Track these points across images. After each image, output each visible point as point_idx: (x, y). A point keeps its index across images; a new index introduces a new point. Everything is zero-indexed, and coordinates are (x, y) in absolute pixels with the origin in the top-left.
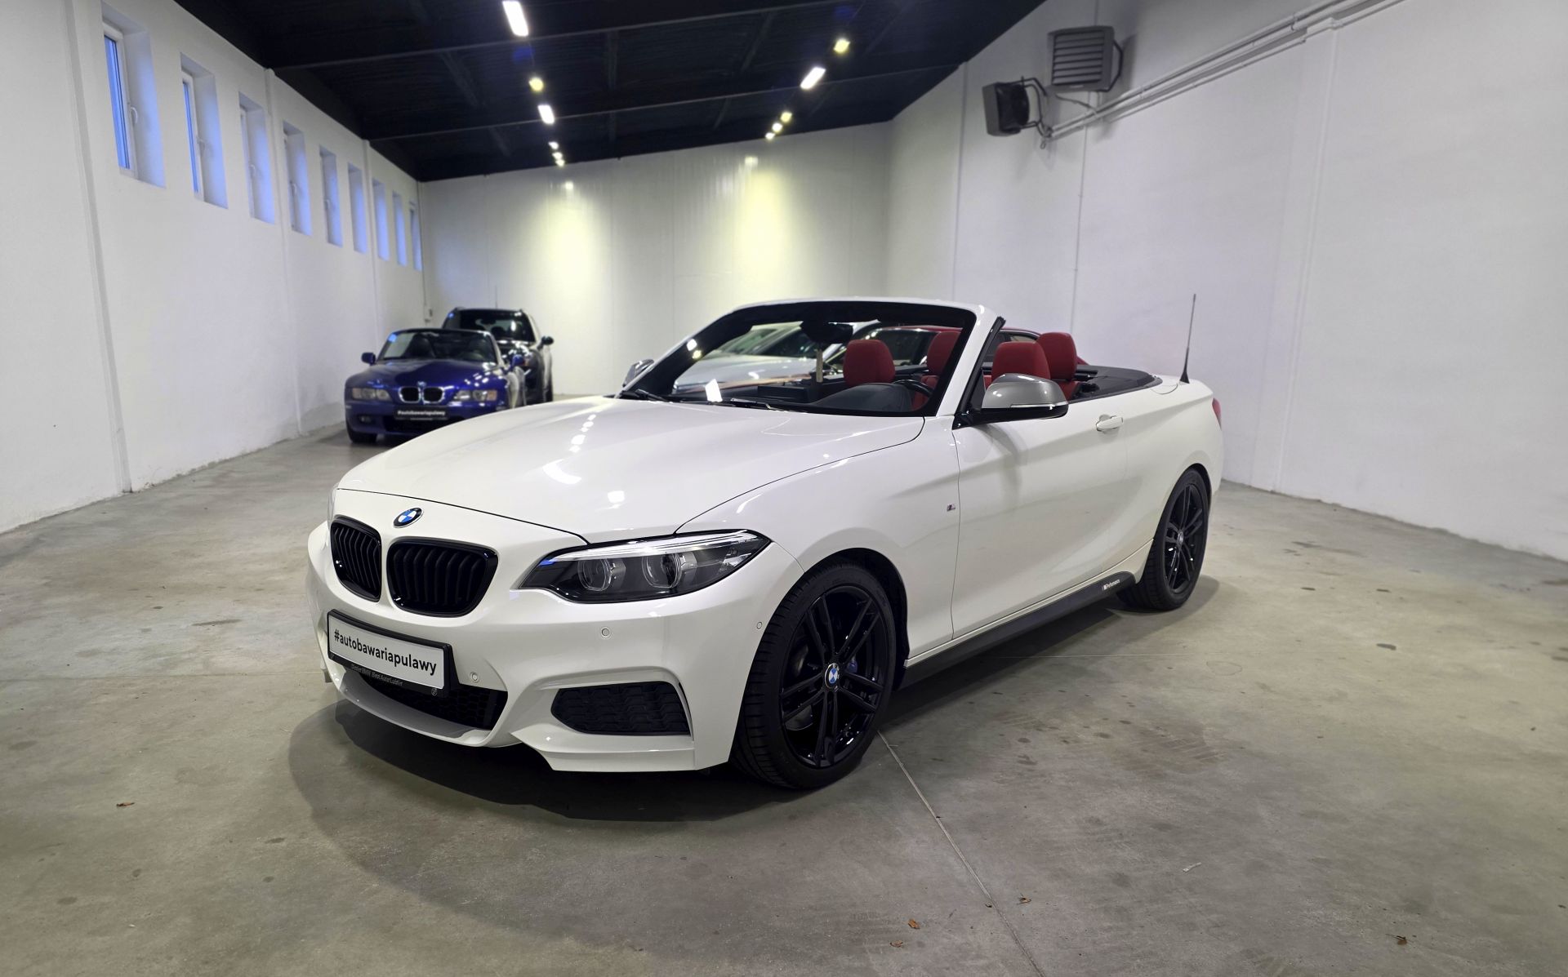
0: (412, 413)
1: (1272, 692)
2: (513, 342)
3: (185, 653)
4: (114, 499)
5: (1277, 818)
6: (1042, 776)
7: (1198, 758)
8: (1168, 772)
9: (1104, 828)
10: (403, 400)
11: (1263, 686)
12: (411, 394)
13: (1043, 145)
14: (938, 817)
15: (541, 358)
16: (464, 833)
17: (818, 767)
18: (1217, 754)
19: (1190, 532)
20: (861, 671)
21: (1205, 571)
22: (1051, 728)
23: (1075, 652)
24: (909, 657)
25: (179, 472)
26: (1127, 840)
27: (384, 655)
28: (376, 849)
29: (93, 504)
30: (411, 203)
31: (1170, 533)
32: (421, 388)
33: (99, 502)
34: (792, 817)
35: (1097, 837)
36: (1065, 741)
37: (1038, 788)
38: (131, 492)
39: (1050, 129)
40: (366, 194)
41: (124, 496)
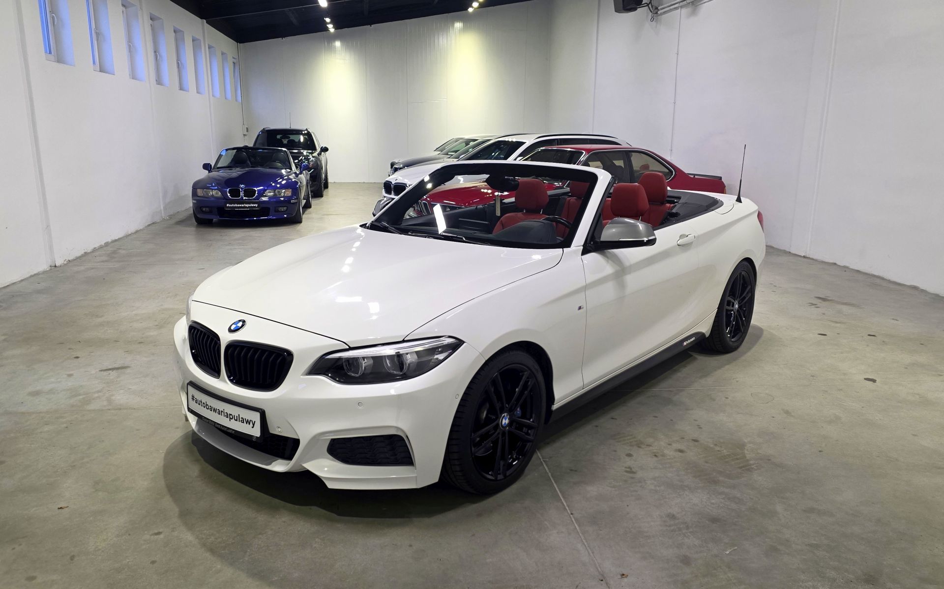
0: (236, 205)
1: (792, 416)
2: (302, 151)
3: (95, 393)
4: (44, 272)
5: (788, 513)
6: (640, 482)
7: (741, 468)
8: (721, 478)
9: (677, 521)
10: (230, 197)
11: (787, 412)
12: (235, 193)
13: (652, 19)
14: (572, 514)
15: (320, 161)
16: (273, 527)
17: (496, 480)
18: (753, 465)
19: (742, 302)
20: (524, 416)
21: (754, 322)
22: (647, 445)
23: (664, 387)
24: (555, 404)
25: (86, 251)
26: (691, 530)
27: (223, 413)
28: (219, 540)
29: (31, 276)
30: (233, 58)
31: (729, 303)
32: (242, 189)
33: (35, 275)
34: (479, 515)
35: (672, 528)
36: (655, 456)
37: (636, 491)
38: (55, 266)
39: (657, 8)
40: (204, 53)
41: (51, 269)
